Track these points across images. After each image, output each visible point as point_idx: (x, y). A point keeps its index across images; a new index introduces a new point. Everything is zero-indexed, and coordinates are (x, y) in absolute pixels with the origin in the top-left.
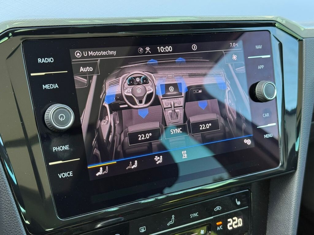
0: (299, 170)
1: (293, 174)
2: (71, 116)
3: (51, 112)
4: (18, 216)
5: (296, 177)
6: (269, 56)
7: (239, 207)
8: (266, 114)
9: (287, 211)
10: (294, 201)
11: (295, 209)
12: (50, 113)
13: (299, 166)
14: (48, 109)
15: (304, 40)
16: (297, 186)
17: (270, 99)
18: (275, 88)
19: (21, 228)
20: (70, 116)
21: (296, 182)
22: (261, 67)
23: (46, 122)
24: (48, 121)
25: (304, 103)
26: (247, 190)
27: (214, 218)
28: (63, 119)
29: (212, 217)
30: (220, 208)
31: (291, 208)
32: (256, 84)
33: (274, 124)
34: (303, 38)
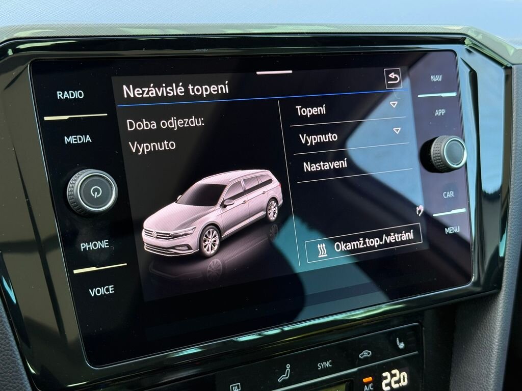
0: (506, 290)
1: (494, 297)
2: (112, 191)
3: (77, 183)
4: (19, 361)
5: (501, 302)
6: (454, 94)
7: (401, 352)
8: (448, 193)
9: (485, 361)
10: (497, 344)
11: (498, 357)
12: (76, 185)
13: (506, 282)
14: (73, 178)
15: (514, 67)
16: (502, 318)
17: (455, 166)
18: (464, 149)
19: (23, 381)
20: (110, 191)
21: (500, 310)
22: (440, 112)
23: (69, 200)
24: (73, 199)
25: (514, 175)
26: (417, 323)
27: (358, 370)
28: (98, 194)
29: (355, 369)
30: (369, 354)
31: (491, 355)
32: (432, 141)
33: (463, 210)
34: (513, 64)
